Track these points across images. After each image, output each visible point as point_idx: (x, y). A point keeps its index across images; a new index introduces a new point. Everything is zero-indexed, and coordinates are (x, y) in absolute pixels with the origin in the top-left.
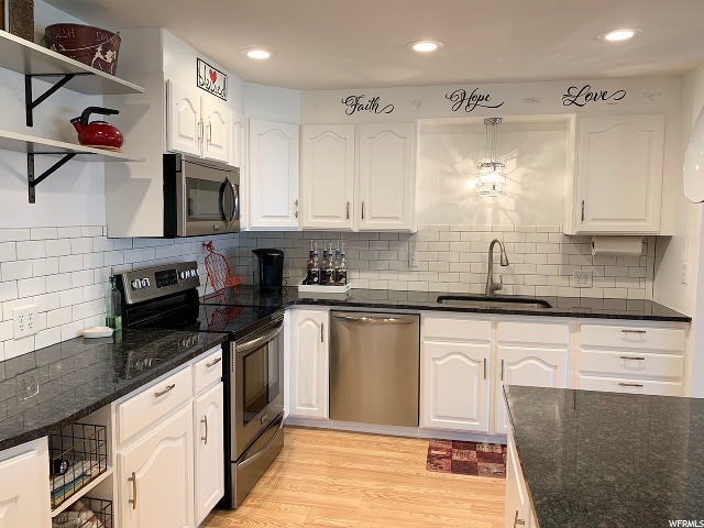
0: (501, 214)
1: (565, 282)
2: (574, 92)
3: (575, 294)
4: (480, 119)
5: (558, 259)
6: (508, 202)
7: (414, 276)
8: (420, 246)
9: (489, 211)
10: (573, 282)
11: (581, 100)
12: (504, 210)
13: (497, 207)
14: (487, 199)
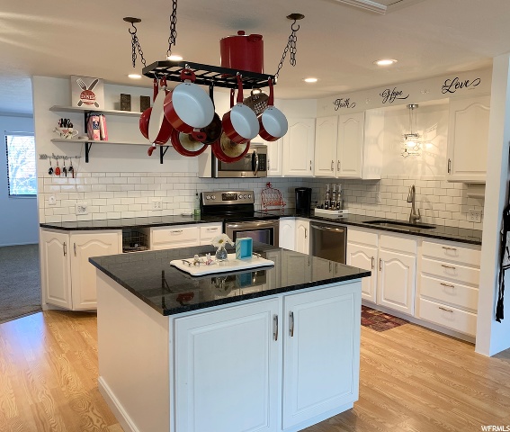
0: (427, 168)
1: (463, 217)
2: (448, 84)
3: (470, 226)
4: (404, 106)
5: (459, 200)
6: (431, 160)
7: (378, 208)
8: (383, 189)
9: (420, 165)
10: (469, 218)
11: (452, 89)
12: (428, 165)
13: (424, 163)
14: (419, 158)
